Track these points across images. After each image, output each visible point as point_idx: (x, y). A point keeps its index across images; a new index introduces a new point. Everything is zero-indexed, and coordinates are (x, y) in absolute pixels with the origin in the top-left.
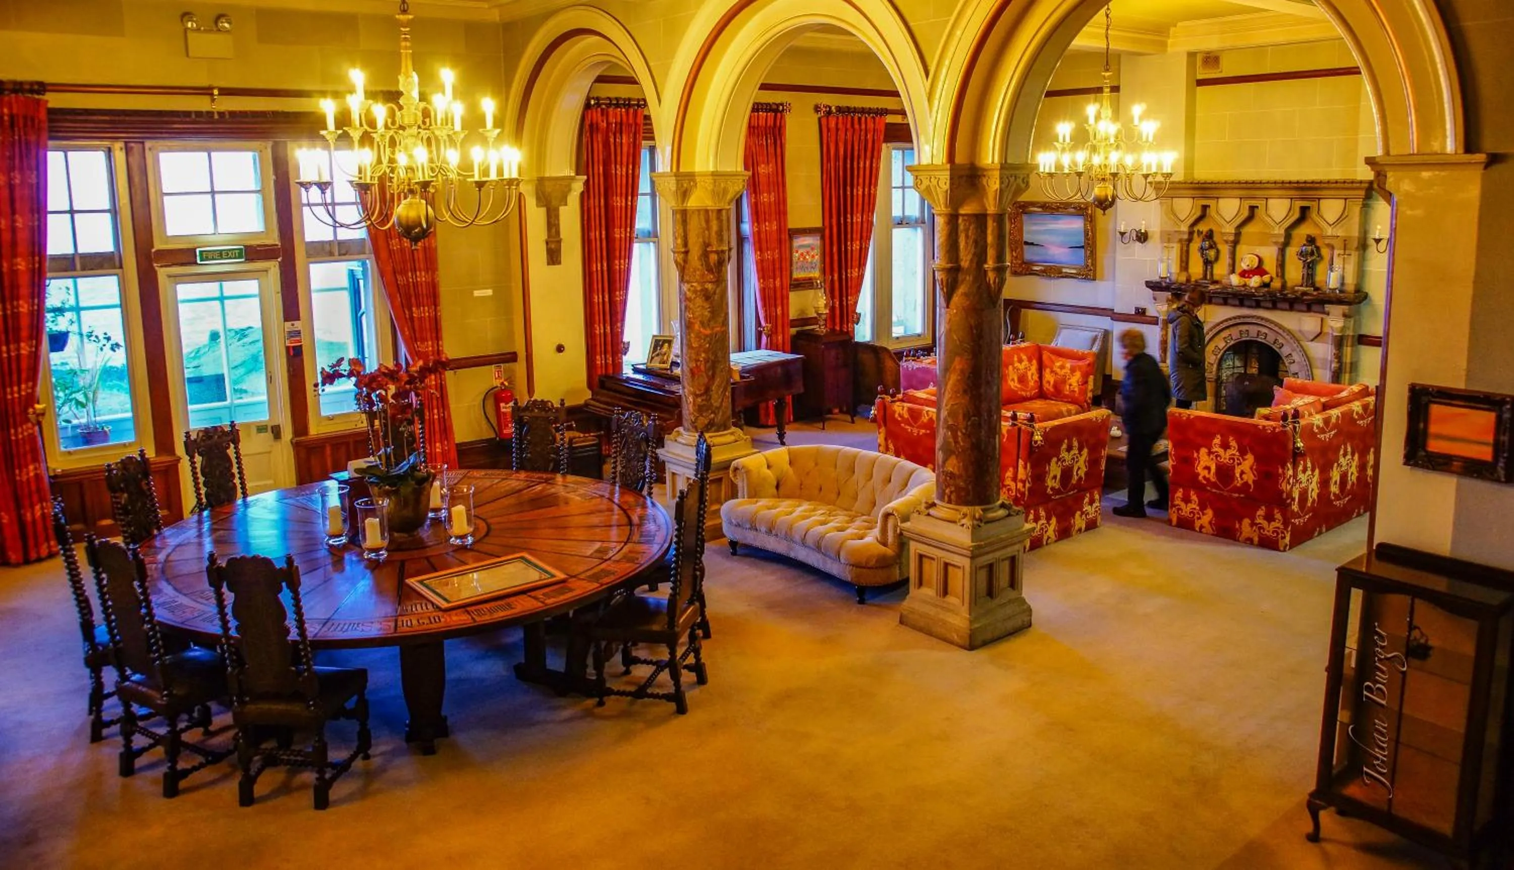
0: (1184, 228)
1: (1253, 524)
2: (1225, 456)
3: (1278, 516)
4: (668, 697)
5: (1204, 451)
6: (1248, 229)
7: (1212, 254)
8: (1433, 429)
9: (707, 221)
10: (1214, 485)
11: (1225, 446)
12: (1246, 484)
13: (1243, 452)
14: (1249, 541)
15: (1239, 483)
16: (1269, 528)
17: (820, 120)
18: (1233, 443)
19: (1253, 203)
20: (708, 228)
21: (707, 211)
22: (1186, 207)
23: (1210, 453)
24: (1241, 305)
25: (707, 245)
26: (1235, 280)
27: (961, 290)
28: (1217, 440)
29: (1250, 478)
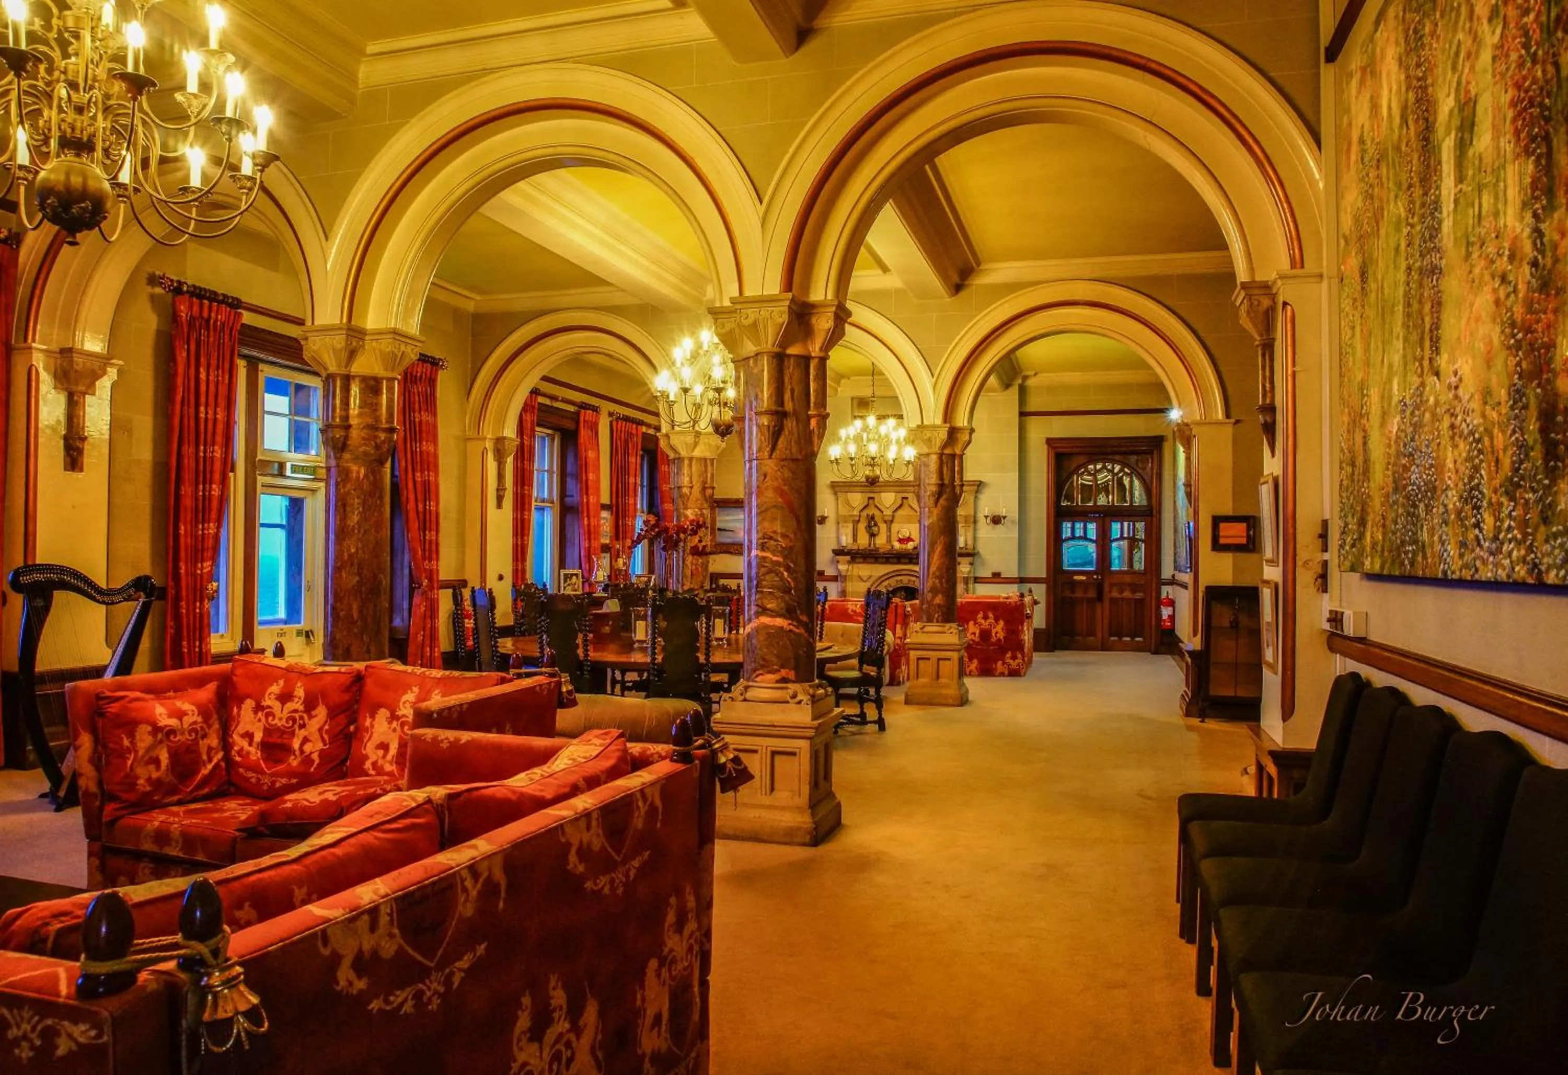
0: (856, 513)
1: (1004, 663)
2: (985, 624)
3: (1019, 655)
4: (874, 722)
5: (971, 623)
6: (900, 512)
7: (875, 529)
8: (1221, 534)
9: (706, 467)
10: (978, 644)
11: (986, 618)
12: (999, 640)
13: (997, 620)
14: (1002, 674)
15: (994, 639)
16: (1014, 664)
17: (611, 422)
18: (991, 615)
19: (905, 495)
20: (706, 471)
21: (706, 459)
22: (857, 499)
23: (975, 623)
24: (899, 563)
25: (705, 482)
26: (897, 545)
27: (944, 497)
28: (980, 615)
29: (1001, 635)
